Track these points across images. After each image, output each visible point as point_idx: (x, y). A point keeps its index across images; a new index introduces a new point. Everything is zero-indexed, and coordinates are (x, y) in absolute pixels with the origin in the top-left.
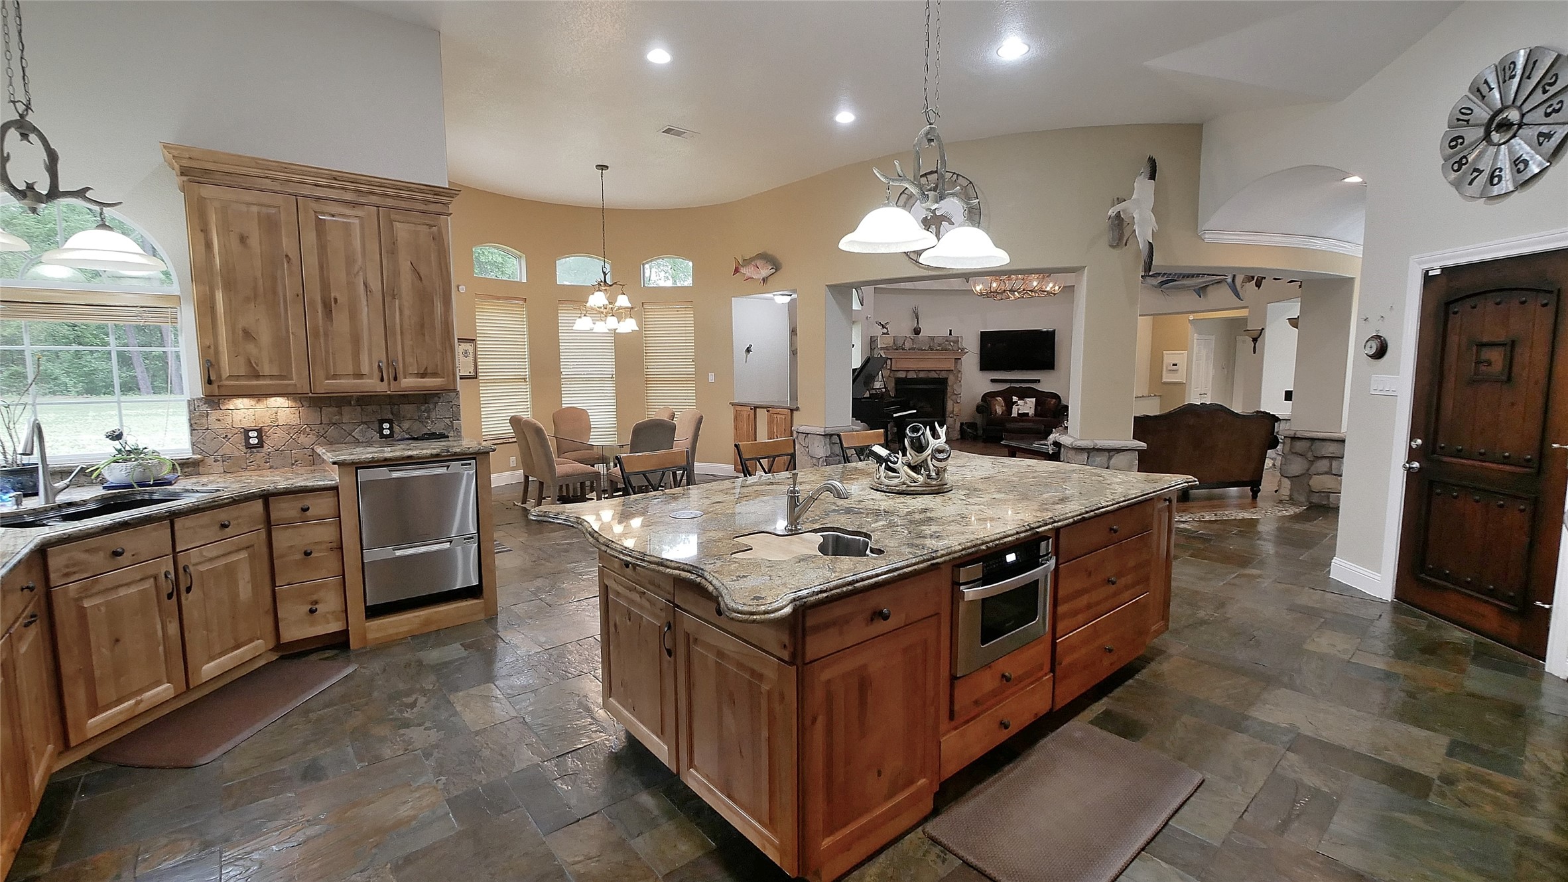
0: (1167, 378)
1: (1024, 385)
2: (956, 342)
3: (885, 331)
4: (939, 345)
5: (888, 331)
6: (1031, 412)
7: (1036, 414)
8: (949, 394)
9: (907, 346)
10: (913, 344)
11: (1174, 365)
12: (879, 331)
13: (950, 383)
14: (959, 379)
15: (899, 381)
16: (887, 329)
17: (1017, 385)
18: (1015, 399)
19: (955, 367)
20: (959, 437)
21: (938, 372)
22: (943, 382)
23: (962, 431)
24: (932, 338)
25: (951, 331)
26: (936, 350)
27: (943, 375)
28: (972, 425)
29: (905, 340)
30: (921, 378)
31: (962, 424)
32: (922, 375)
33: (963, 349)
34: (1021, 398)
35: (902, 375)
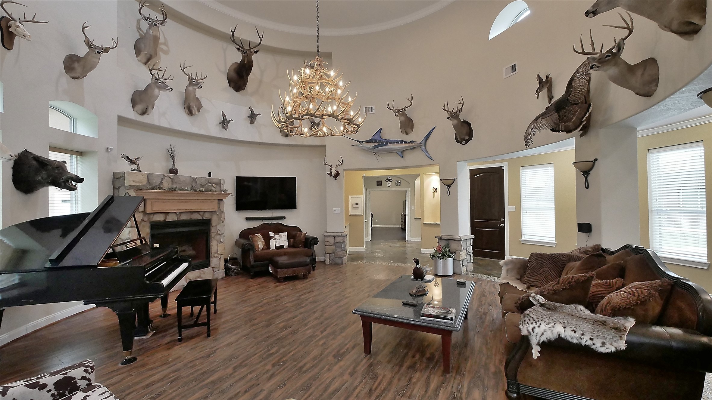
0: (353, 212)
1: (274, 222)
2: (219, 183)
3: (135, 167)
4: (202, 186)
5: (139, 167)
6: (286, 244)
7: (290, 246)
8: (213, 235)
9: (166, 184)
10: (172, 184)
11: (356, 204)
12: (125, 167)
13: (214, 223)
14: (222, 219)
15: (155, 226)
16: (138, 165)
17: (269, 222)
18: (271, 234)
19: (219, 208)
20: (225, 275)
21: (201, 213)
22: (207, 223)
23: (227, 270)
24: (194, 179)
25: (210, 174)
26: (200, 191)
27: (207, 216)
28: (233, 260)
29: (162, 179)
30: (183, 220)
31: (226, 261)
32: (184, 217)
33: (225, 191)
34: (277, 232)
35: (160, 218)
